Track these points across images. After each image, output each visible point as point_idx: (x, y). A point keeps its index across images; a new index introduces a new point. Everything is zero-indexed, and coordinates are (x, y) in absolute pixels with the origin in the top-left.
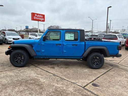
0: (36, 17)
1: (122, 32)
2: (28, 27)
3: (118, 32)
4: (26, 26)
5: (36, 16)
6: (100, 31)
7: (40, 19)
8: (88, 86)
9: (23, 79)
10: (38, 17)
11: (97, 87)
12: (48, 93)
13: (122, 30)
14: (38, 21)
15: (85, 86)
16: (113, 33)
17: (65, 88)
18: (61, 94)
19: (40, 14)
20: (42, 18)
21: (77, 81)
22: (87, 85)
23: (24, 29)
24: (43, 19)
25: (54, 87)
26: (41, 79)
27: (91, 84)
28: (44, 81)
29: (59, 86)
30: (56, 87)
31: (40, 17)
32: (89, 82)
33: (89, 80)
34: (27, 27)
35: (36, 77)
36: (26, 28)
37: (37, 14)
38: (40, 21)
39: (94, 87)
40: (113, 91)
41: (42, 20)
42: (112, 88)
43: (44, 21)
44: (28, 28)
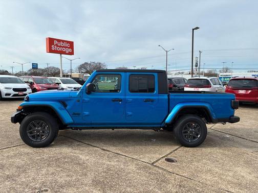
0: (56, 47)
1: (221, 74)
2: (37, 66)
3: (216, 72)
4: (33, 64)
5: (57, 45)
6: (181, 71)
7: (64, 50)
8: (159, 162)
9: (50, 157)
10: (60, 47)
11: (173, 163)
12: (97, 173)
13: (223, 69)
14: (61, 54)
15: (154, 163)
16: (206, 75)
17: (122, 166)
18: (118, 174)
19: (63, 41)
20: (69, 48)
21: (141, 156)
22: (157, 161)
23: (29, 70)
24: (70, 50)
25: (105, 166)
26: (81, 156)
27: (164, 159)
28: (87, 158)
29: (112, 163)
30: (108, 165)
31: (64, 47)
32: (161, 157)
33: (160, 154)
34: (35, 66)
35: (71, 154)
36: (33, 68)
37: (59, 41)
38: (65, 53)
39: (169, 163)
40: (198, 167)
41: (67, 52)
42: (196, 164)
43: (72, 53)
44: (37, 68)
